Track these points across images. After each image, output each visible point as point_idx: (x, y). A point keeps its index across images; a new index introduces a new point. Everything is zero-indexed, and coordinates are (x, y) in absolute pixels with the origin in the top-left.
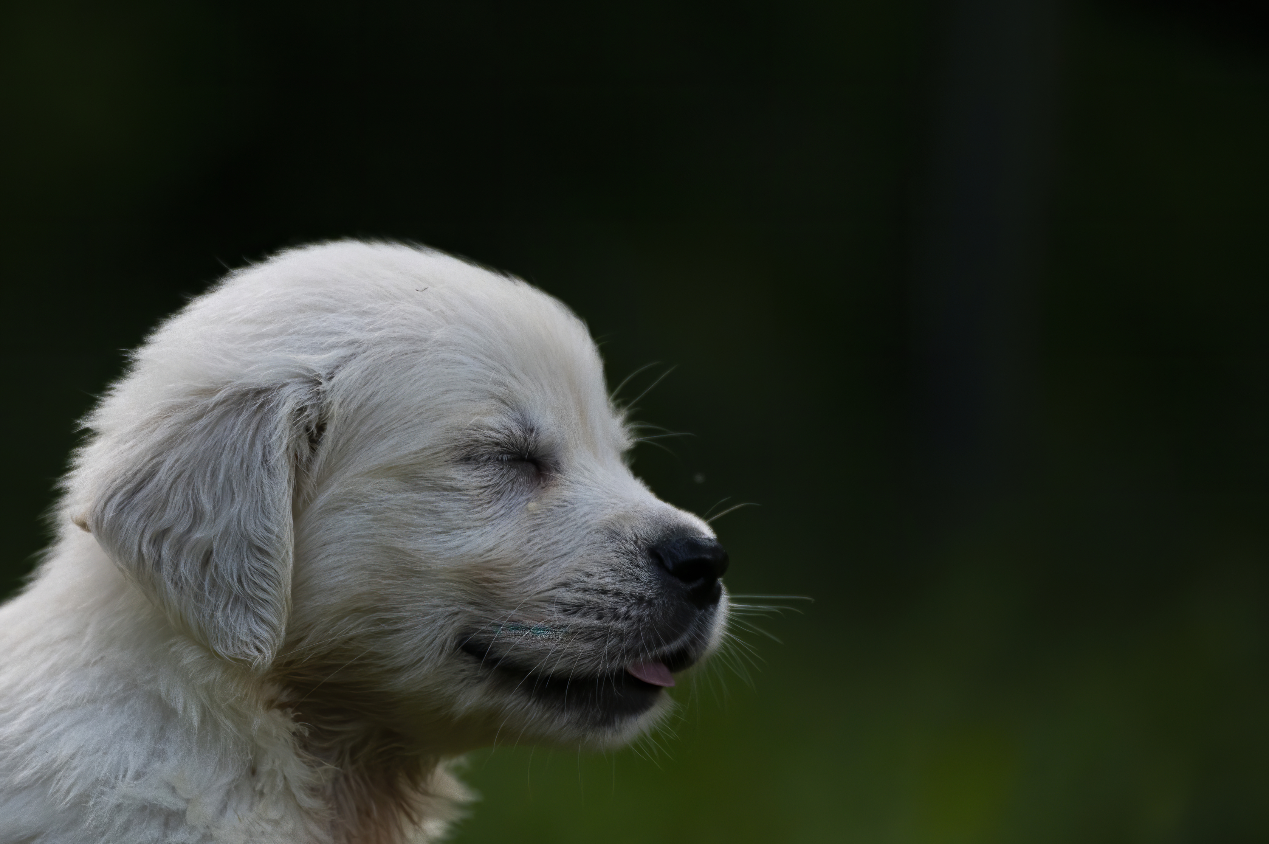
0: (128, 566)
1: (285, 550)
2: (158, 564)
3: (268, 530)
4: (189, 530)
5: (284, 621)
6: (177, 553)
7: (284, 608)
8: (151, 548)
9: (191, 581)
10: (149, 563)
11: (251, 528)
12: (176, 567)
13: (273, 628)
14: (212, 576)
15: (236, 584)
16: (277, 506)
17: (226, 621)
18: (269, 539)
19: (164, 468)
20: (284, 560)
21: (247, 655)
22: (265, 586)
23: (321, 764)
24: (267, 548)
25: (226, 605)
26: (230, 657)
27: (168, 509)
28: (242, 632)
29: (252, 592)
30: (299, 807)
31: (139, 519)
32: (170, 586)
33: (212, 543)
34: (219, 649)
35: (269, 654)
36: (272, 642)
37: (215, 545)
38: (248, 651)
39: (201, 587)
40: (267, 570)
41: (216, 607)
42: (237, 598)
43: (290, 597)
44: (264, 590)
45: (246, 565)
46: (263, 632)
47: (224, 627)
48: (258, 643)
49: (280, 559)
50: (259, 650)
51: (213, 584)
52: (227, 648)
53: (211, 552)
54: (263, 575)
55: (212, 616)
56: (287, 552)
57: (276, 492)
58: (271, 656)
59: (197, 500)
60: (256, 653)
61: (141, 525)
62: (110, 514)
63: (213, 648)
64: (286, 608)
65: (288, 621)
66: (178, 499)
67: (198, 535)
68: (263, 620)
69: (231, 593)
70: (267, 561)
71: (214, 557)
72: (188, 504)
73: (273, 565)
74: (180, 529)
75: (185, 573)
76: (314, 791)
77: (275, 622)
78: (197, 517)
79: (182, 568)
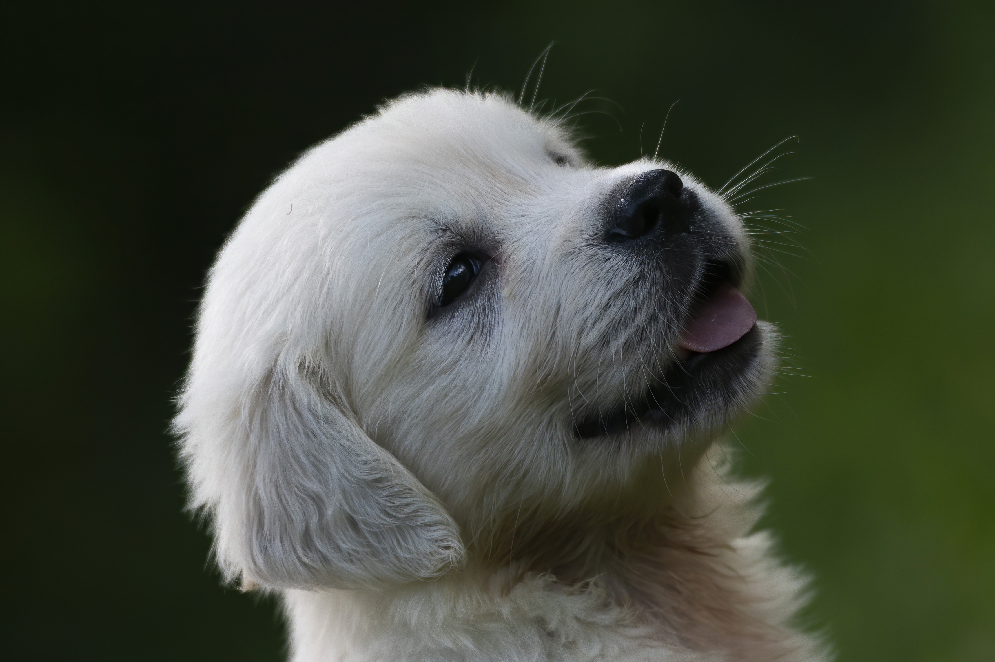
0: (306, 581)
1: (390, 464)
2: (325, 559)
3: (365, 463)
4: (321, 515)
5: (442, 510)
6: (330, 538)
7: (431, 502)
8: (310, 555)
9: (359, 549)
10: (318, 565)
11: (356, 473)
12: (338, 549)
13: (441, 523)
14: (369, 532)
15: (389, 520)
16: (354, 441)
17: (409, 551)
18: (372, 469)
19: (261, 491)
20: (396, 472)
21: (443, 559)
22: (405, 501)
23: (587, 584)
24: (378, 476)
25: (398, 541)
26: (435, 572)
27: (293, 517)
28: (426, 547)
29: (402, 514)
30: (605, 627)
31: (282, 542)
32: (347, 566)
33: (344, 510)
34: (424, 573)
35: (456, 543)
36: (450, 534)
37: (347, 508)
38: (442, 556)
39: (369, 545)
40: (396, 490)
41: (393, 550)
42: (399, 528)
43: (428, 491)
44: (407, 505)
45: (381, 500)
46: (437, 533)
47: (411, 556)
48: (442, 544)
49: (393, 474)
50: (447, 548)
51: (376, 535)
52: (428, 568)
53: (351, 517)
54: (396, 495)
55: (396, 557)
56: (393, 464)
57: (344, 432)
58: (458, 543)
59: (305, 490)
60: (447, 552)
61: (287, 544)
62: (260, 560)
63: (420, 577)
64: (433, 501)
65: (444, 508)
66: (292, 503)
67: (329, 512)
68: (429, 525)
69: (391, 529)
70: (389, 483)
71: (356, 517)
72: (304, 500)
73: (394, 482)
74: (314, 520)
75: (349, 547)
76: (605, 606)
77: (436, 518)
78: (318, 501)
79: (344, 546)
